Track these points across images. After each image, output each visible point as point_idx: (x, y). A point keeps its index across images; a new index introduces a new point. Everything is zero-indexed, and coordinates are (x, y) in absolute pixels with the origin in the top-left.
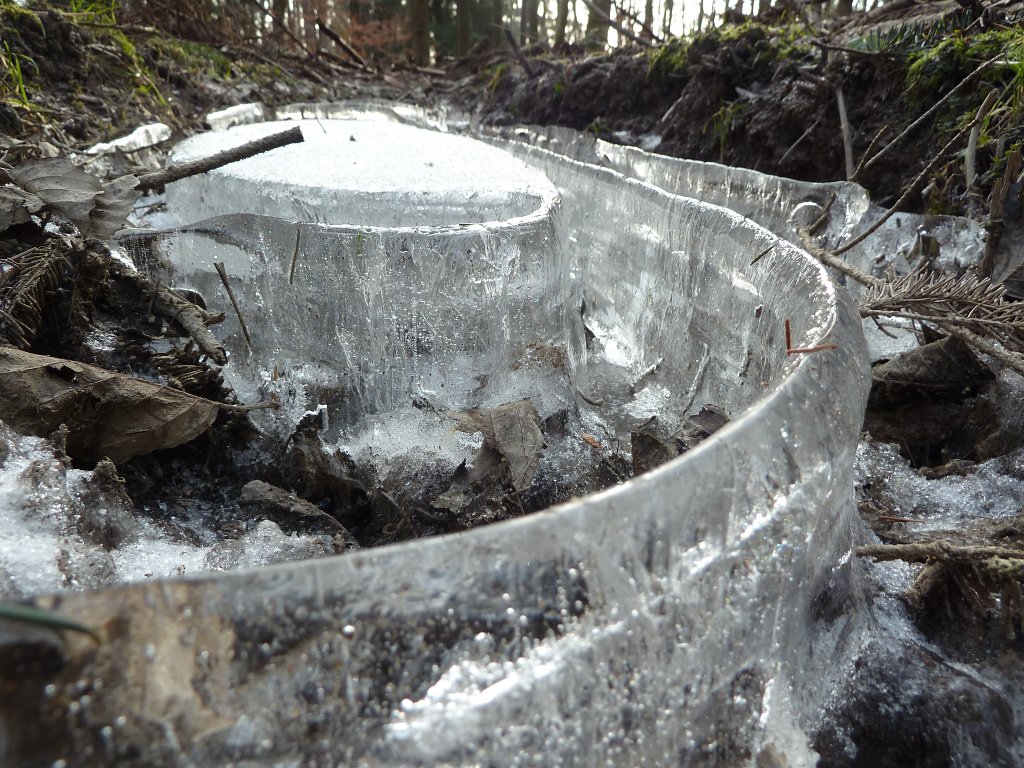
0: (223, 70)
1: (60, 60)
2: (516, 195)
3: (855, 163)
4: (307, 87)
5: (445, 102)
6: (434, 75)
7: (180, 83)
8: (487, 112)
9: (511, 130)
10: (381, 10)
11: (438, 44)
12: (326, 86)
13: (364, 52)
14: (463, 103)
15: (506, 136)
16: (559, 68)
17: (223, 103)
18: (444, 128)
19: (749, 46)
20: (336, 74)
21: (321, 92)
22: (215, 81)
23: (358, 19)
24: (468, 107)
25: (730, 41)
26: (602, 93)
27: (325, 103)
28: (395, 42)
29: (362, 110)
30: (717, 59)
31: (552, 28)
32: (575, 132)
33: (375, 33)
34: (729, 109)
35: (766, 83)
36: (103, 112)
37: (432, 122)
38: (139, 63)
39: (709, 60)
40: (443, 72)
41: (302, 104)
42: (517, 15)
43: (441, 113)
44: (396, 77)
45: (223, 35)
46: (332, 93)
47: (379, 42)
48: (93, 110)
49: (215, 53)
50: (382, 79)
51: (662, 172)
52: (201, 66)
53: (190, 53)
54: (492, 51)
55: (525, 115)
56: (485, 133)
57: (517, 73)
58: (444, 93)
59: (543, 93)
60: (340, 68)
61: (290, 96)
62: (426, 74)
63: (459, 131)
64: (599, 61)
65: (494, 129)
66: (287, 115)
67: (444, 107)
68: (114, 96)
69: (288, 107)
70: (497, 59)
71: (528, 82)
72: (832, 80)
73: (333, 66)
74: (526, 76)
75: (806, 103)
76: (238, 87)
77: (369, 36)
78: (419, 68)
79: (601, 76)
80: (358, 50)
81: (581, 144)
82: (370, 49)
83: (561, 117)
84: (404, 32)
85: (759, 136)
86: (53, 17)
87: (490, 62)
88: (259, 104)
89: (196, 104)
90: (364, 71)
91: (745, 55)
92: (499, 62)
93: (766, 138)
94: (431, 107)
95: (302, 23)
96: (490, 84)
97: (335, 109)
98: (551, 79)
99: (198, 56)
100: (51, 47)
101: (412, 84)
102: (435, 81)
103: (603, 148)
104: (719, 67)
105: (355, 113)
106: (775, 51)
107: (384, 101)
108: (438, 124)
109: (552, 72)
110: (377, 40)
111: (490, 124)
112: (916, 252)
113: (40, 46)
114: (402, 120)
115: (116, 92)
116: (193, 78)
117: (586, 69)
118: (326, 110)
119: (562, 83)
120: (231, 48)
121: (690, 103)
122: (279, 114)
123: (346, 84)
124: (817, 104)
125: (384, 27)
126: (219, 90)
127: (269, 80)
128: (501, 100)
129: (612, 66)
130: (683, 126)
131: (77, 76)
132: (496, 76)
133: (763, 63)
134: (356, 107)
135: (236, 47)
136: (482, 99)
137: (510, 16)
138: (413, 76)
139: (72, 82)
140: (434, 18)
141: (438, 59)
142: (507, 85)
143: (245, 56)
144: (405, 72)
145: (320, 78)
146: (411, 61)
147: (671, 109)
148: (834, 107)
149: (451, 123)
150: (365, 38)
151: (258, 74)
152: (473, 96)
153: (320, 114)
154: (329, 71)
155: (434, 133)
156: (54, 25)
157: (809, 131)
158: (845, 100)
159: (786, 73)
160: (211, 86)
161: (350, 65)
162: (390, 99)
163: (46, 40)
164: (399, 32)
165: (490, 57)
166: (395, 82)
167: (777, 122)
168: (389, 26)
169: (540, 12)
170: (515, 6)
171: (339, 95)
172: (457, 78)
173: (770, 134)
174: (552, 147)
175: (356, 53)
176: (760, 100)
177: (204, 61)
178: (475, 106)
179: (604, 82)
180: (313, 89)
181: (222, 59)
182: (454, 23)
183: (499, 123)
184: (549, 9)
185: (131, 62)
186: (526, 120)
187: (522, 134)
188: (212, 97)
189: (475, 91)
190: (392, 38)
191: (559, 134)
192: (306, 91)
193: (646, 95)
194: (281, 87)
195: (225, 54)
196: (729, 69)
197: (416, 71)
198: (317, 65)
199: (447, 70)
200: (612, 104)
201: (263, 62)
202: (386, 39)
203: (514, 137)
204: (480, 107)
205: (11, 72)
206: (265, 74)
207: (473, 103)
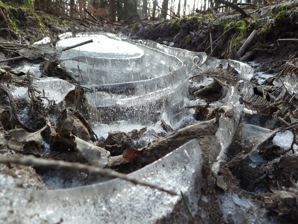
0: (61, 23)
1: (22, 20)
2: (136, 54)
3: (213, 49)
4: (83, 28)
5: (120, 32)
6: (117, 25)
7: (50, 26)
8: (132, 35)
9: (137, 41)
10: (102, 5)
11: (118, 15)
12: (88, 28)
13: (97, 17)
14: (125, 33)
15: (136, 42)
16: (150, 25)
17: (61, 32)
18: (121, 40)
19: (193, 22)
20: (91, 24)
21: (86, 29)
22: (59, 26)
23: (95, 7)
24: (127, 34)
25: (189, 20)
26: (161, 32)
27: (88, 32)
28: (106, 14)
29: (99, 34)
30: (186, 25)
31: (151, 11)
32: (153, 41)
33: (100, 11)
34: (188, 37)
35: (197, 30)
36: (33, 34)
37: (117, 38)
38: (41, 21)
39: (184, 25)
40: (120, 24)
41: (83, 33)
42: (141, 7)
43: (119, 36)
44: (107, 25)
45: (59, 13)
46: (90, 30)
47: (101, 14)
48: (31, 34)
49: (58, 18)
50: (103, 26)
51: (169, 51)
52: (55, 22)
53: (52, 18)
54: (134, 19)
55: (142, 37)
56: (131, 41)
57: (140, 25)
58: (120, 30)
59: (146, 31)
60: (92, 23)
61: (79, 30)
62: (115, 25)
63: (124, 40)
64: (160, 23)
65: (133, 40)
66: (78, 35)
67: (120, 34)
68: (35, 30)
69: (79, 33)
70: (135, 21)
71: (142, 28)
72: (209, 30)
73: (90, 22)
74: (142, 26)
75: (204, 35)
76: (65, 28)
77: (98, 12)
78: (113, 23)
79: (161, 27)
80: (95, 16)
81: (154, 44)
82: (98, 16)
83: (150, 37)
84: (109, 12)
85: (194, 43)
86: (20, 9)
87: (133, 22)
88: (71, 32)
89: (54, 32)
90: (98, 23)
91: (192, 24)
92: (135, 22)
93: (196, 43)
94: (117, 34)
95: (79, 7)
96: (133, 28)
97: (91, 34)
98: (148, 27)
99: (53, 19)
100: (20, 17)
101: (112, 27)
102: (118, 27)
103: (158, 45)
104: (186, 26)
105: (96, 35)
106: (199, 23)
107: (104, 32)
108: (119, 39)
109: (148, 26)
110: (100, 14)
111: (132, 39)
112: (219, 67)
113: (17, 17)
114: (109, 37)
115: (35, 29)
116: (53, 25)
117: (157, 25)
118: (89, 34)
119: (151, 29)
120: (62, 17)
121: (180, 35)
122: (76, 35)
123: (93, 27)
124: (206, 36)
125: (103, 10)
126: (60, 29)
127: (73, 26)
128: (136, 32)
129: (163, 25)
130: (179, 40)
131: (26, 25)
132: (134, 26)
133: (196, 26)
134: (97, 34)
135: (63, 16)
136: (131, 32)
137: (139, 7)
138: (112, 25)
139: (25, 26)
140: (117, 8)
141: (118, 19)
142: (137, 28)
143: (66, 19)
144: (109, 24)
145: (86, 25)
146: (111, 21)
147: (176, 36)
148: (209, 36)
149: (122, 38)
150: (97, 13)
151: (70, 24)
152: (128, 31)
153: (87, 35)
154: (88, 23)
155: (118, 41)
156: (20, 12)
157: (204, 42)
158: (212, 35)
159: (201, 28)
160: (58, 27)
161: (94, 21)
162: (106, 31)
163: (19, 16)
164: (107, 11)
165: (133, 21)
166: (107, 27)
167: (198, 40)
168: (104, 10)
169: (148, 6)
170: (141, 5)
171: (92, 30)
172: (124, 26)
173: (197, 42)
174: (147, 45)
175: (95, 18)
176: (195, 35)
177: (55, 20)
178: (129, 34)
179: (161, 29)
180: (85, 29)
181: (60, 20)
182: (123, 9)
183: (135, 39)
184: (151, 5)
185: (38, 21)
186: (142, 38)
187: (140, 42)
188: (58, 30)
189: (129, 30)
190: (105, 13)
191: (149, 42)
192: (83, 29)
193: (171, 32)
194: (76, 28)
195: (60, 18)
196: (188, 27)
197: (112, 24)
198: (85, 22)
199: (121, 24)
200: (163, 34)
201: (71, 21)
202: (103, 14)
203: (138, 42)
204: (130, 34)
205: (13, 24)
206: (72, 24)
207: (128, 33)
